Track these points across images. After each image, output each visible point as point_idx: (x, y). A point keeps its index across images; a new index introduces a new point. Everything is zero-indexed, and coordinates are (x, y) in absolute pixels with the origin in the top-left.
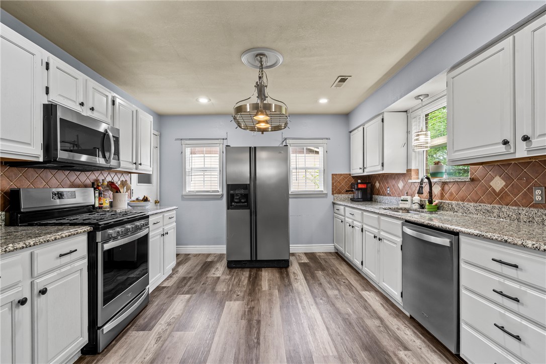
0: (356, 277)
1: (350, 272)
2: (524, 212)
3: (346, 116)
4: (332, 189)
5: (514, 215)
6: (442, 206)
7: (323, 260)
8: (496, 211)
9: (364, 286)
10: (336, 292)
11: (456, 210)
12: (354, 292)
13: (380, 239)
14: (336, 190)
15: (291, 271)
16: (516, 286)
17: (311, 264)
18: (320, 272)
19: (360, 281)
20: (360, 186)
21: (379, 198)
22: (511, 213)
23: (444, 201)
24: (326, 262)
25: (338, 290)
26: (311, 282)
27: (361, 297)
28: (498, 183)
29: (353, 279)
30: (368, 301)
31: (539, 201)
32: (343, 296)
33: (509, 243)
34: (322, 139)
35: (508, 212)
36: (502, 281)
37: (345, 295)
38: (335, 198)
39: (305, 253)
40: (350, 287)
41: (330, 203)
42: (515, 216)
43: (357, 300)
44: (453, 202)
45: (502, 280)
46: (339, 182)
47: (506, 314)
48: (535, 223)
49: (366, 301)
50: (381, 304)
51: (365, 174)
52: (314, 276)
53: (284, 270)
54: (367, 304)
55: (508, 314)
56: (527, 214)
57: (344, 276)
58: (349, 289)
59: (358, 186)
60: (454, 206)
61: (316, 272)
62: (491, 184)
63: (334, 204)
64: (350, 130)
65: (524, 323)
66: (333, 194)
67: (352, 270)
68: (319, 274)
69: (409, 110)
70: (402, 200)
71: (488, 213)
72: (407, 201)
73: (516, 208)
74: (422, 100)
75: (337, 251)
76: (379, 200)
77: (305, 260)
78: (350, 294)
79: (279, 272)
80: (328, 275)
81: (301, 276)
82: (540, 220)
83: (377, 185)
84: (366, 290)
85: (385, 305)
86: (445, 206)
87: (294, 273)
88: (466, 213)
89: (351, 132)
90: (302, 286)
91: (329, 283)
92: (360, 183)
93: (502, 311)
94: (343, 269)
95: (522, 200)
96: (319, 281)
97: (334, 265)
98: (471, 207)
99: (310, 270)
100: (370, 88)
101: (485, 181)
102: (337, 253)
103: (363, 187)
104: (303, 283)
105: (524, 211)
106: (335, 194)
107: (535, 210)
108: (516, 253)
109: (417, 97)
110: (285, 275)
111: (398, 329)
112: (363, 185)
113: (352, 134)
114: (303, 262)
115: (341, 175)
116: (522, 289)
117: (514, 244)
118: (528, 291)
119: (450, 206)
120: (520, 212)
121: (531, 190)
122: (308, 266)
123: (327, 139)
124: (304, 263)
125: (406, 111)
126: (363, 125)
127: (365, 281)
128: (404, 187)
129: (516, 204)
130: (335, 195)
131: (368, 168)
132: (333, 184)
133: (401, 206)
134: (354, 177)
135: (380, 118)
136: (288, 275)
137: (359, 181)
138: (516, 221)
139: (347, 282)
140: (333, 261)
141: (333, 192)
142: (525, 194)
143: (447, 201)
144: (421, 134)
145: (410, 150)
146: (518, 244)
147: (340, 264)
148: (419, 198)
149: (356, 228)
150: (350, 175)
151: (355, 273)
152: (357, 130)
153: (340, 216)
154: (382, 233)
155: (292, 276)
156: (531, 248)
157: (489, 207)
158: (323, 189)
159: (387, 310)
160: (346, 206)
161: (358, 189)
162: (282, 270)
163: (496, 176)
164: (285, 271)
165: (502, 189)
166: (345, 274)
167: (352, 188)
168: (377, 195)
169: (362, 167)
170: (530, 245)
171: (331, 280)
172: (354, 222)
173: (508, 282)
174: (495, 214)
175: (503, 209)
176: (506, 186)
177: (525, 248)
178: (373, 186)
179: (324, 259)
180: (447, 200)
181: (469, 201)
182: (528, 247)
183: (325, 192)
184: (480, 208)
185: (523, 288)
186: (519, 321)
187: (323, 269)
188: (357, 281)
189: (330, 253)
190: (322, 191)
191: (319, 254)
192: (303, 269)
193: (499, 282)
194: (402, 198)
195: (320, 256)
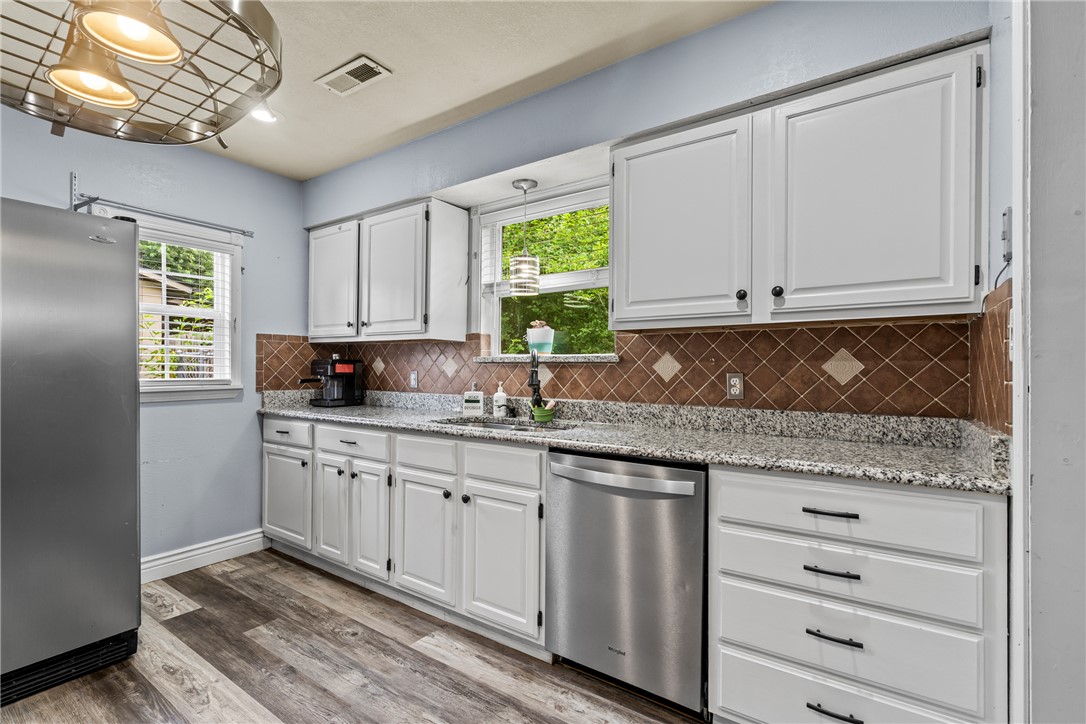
0: (371, 605)
1: (344, 596)
2: (716, 415)
3: (300, 186)
4: (258, 375)
5: (699, 420)
6: (559, 410)
7: (244, 585)
8: (668, 415)
9: (408, 623)
10: (356, 677)
11: (589, 416)
12: (400, 655)
13: (466, 499)
14: (267, 380)
15: (151, 669)
16: (846, 550)
17: (216, 613)
18: (262, 629)
19: (389, 613)
20: (340, 369)
21: (385, 397)
22: (694, 418)
23: (565, 400)
24: (258, 588)
25: (354, 665)
26: (257, 675)
27: (427, 660)
28: (667, 367)
29: (365, 613)
30: (446, 663)
31: (735, 395)
32: (383, 680)
33: (839, 475)
34: (229, 230)
35: (689, 416)
36: (817, 547)
37: (385, 676)
38: (266, 400)
39: (165, 580)
40: (377, 642)
41: (252, 415)
42: (701, 422)
43: (424, 674)
44: (585, 401)
45: (814, 544)
46: (276, 356)
47: (824, 605)
48: (733, 431)
49: (444, 667)
50: (478, 657)
51: (362, 338)
52: (252, 654)
53: (115, 674)
54: (452, 675)
55: (828, 605)
56: (720, 417)
57: (340, 615)
58: (384, 651)
59: (334, 369)
60: (585, 409)
61: (248, 633)
62: (656, 367)
63: (262, 416)
64: (310, 224)
65: (861, 612)
66: (259, 389)
67: (351, 591)
68: (263, 635)
69: (477, 206)
70: (467, 401)
71: (654, 419)
72: (478, 401)
73: (703, 408)
74: (525, 191)
75: (269, 545)
76: (385, 402)
77: (183, 605)
78: (395, 663)
79: (96, 694)
80: (295, 631)
81: (204, 673)
82: (739, 425)
83: (379, 366)
84: (424, 635)
85: (487, 657)
86: (566, 410)
87: (171, 671)
88: (610, 421)
89: (309, 230)
90: (237, 709)
91: (315, 654)
92: (340, 361)
93: (815, 601)
94: (320, 593)
95: (709, 394)
96: (279, 661)
97: (291, 592)
98: (621, 410)
99: (219, 632)
100: (406, 128)
101: (645, 362)
102: (270, 550)
103: (347, 371)
104: (231, 695)
105: (716, 413)
106: (267, 389)
107: (733, 411)
108: (851, 493)
109: (516, 184)
110: (134, 697)
111: (559, 708)
112: (345, 366)
113: (313, 234)
114: (177, 613)
115: (283, 338)
116: (858, 554)
117: (849, 477)
118: (870, 556)
119: (577, 409)
120: (709, 414)
121: (722, 378)
122: (209, 623)
123: (244, 233)
124: (186, 619)
125: (468, 209)
126: (360, 217)
127: (400, 609)
128: (458, 372)
129: (700, 403)
130: (266, 393)
131: (373, 325)
132: (259, 361)
133: (467, 414)
134: (315, 346)
135: (420, 208)
136: (147, 689)
137: (335, 356)
138: (702, 432)
139: (360, 630)
140: (275, 577)
141: (259, 382)
142: (713, 384)
143: (569, 401)
144: (525, 262)
145: (477, 293)
146: (857, 476)
147: (303, 580)
148: (504, 395)
149: (364, 476)
150: (306, 339)
151: (360, 594)
152: (335, 228)
153: (291, 449)
154: (469, 482)
155: (165, 684)
156: (883, 481)
157: (656, 408)
158: (228, 377)
159: (501, 669)
160: (318, 421)
161: (335, 376)
162: (110, 678)
163: (663, 354)
164: (122, 675)
165: (676, 376)
166: (335, 607)
167: (314, 372)
168: (379, 389)
169: (353, 320)
170: (880, 476)
171: (314, 643)
172: (356, 462)
173: (827, 547)
174: (666, 421)
175: (681, 411)
176: (682, 371)
177: (870, 483)
178: (367, 370)
179: (245, 580)
180: (567, 397)
181: (612, 398)
182: (876, 480)
183: (237, 384)
184: (639, 410)
185: (861, 552)
186: (851, 611)
187: (267, 617)
188: (380, 614)
189: (252, 555)
190: (227, 382)
191: (219, 570)
192: (195, 639)
193: (810, 548)
194: (467, 395)
195: (224, 575)
